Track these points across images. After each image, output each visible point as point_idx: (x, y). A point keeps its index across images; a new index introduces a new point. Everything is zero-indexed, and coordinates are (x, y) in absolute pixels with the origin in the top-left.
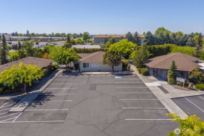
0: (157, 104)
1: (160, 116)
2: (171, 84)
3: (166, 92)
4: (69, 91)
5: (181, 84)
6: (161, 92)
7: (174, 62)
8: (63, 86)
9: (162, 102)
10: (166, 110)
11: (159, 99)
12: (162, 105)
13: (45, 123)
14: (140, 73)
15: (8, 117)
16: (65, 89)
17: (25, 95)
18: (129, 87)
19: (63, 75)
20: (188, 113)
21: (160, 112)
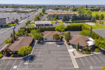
0: (70, 61)
1: (70, 66)
2: (77, 51)
3: (74, 55)
4: (41, 54)
5: (80, 51)
6: (73, 55)
7: (78, 43)
8: (38, 51)
9: (72, 60)
10: (73, 64)
11: (72, 59)
12: (72, 62)
13: (36, 69)
14: (67, 43)
15: (25, 67)
16: (40, 53)
17: (27, 57)
18: (62, 52)
19: (38, 44)
20: (79, 65)
21: (71, 65)
